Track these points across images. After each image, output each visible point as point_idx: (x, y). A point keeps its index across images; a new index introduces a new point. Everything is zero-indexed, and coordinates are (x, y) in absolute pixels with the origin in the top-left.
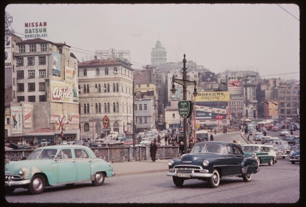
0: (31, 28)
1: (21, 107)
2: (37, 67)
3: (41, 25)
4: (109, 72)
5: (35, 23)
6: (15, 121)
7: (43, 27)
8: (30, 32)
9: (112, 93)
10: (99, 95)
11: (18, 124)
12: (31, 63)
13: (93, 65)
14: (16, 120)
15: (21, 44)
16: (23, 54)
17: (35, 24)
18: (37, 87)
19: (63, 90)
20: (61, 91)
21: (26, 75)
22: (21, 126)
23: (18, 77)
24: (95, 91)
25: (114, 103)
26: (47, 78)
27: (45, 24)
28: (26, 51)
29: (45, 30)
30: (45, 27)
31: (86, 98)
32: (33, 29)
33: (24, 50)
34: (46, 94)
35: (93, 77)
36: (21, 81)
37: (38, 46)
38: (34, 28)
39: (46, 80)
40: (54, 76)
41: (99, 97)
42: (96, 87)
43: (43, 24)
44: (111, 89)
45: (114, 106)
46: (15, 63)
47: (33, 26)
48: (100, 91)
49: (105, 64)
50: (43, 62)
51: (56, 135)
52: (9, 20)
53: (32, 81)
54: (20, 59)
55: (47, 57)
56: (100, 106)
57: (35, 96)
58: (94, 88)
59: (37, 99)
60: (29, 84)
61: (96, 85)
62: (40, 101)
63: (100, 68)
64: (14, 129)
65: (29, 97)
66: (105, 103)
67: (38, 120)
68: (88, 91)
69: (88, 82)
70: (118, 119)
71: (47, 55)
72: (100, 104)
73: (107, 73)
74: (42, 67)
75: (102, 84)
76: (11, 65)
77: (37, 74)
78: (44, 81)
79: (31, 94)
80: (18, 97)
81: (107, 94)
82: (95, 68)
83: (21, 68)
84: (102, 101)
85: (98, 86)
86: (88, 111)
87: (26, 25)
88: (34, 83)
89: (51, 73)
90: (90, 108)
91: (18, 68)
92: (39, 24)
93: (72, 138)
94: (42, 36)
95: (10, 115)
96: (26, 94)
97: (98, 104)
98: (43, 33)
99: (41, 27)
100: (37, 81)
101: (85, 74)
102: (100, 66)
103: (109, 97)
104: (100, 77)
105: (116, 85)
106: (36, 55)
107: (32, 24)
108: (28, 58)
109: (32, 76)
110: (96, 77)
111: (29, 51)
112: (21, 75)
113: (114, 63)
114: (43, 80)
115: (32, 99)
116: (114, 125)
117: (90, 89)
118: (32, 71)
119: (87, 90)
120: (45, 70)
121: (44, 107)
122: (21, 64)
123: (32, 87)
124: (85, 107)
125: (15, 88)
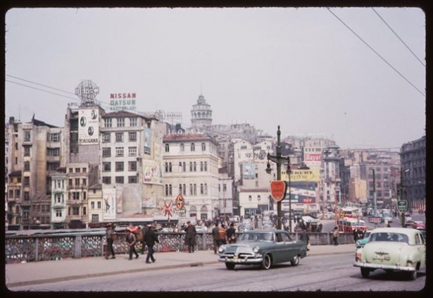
0: (118, 99)
1: (114, 189)
2: (126, 143)
3: (129, 96)
4: (196, 147)
5: (122, 93)
6: (107, 205)
7: (131, 99)
8: (117, 103)
9: (198, 173)
10: (184, 174)
11: (111, 208)
12: (119, 139)
13: (177, 139)
14: (109, 204)
15: (107, 117)
16: (110, 130)
17: (122, 96)
18: (126, 166)
19: (152, 170)
20: (151, 171)
21: (113, 152)
22: (115, 210)
23: (103, 155)
24: (179, 169)
25: (202, 185)
26: (138, 156)
27: (134, 95)
28: (113, 126)
29: (134, 102)
30: (134, 99)
31: (168, 177)
32: (120, 101)
33: (111, 125)
34: (138, 174)
35: (177, 154)
36: (107, 160)
37: (127, 121)
38: (122, 99)
39: (138, 159)
40: (146, 155)
41: (184, 177)
42: (180, 165)
43: (131, 95)
44: (198, 167)
45: (202, 187)
46: (101, 139)
47: (120, 97)
48: (184, 170)
49: (191, 138)
50: (133, 139)
51: (154, 221)
52: (95, 90)
53: (120, 159)
54: (107, 134)
55: (138, 133)
56: (185, 188)
57: (123, 177)
58: (178, 166)
59: (126, 180)
60: (116, 163)
61: (180, 163)
62: (129, 182)
63: (185, 144)
64: (106, 214)
65: (117, 177)
66: (191, 185)
67: (127, 204)
68: (171, 170)
69: (170, 159)
70: (206, 203)
71: (138, 131)
72: (184, 185)
73: (193, 149)
74: (132, 144)
75: (187, 162)
76: (97, 142)
77: (126, 151)
78: (136, 160)
79: (120, 174)
80: (103, 177)
81: (193, 173)
82: (179, 144)
83: (108, 145)
84: (187, 182)
85: (182, 164)
86: (171, 193)
87: (112, 96)
88: (123, 162)
89: (143, 151)
90: (173, 189)
91: (105, 144)
92: (127, 95)
93: (172, 224)
94: (130, 109)
95: (102, 198)
96: (113, 174)
97: (182, 186)
98: (131, 105)
99: (129, 99)
100: (126, 159)
101: (167, 150)
102: (185, 141)
103: (195, 177)
104: (186, 154)
105: (204, 163)
106: (126, 131)
107: (119, 95)
108: (116, 134)
109: (120, 154)
110: (181, 154)
111: (116, 126)
112: (107, 152)
113: (202, 138)
114: (133, 159)
115: (120, 180)
116: (202, 210)
117: (173, 167)
118: (120, 148)
119: (169, 168)
120: (136, 148)
121: (135, 190)
122: (108, 140)
123: (120, 167)
124: (167, 188)
125: (101, 167)
